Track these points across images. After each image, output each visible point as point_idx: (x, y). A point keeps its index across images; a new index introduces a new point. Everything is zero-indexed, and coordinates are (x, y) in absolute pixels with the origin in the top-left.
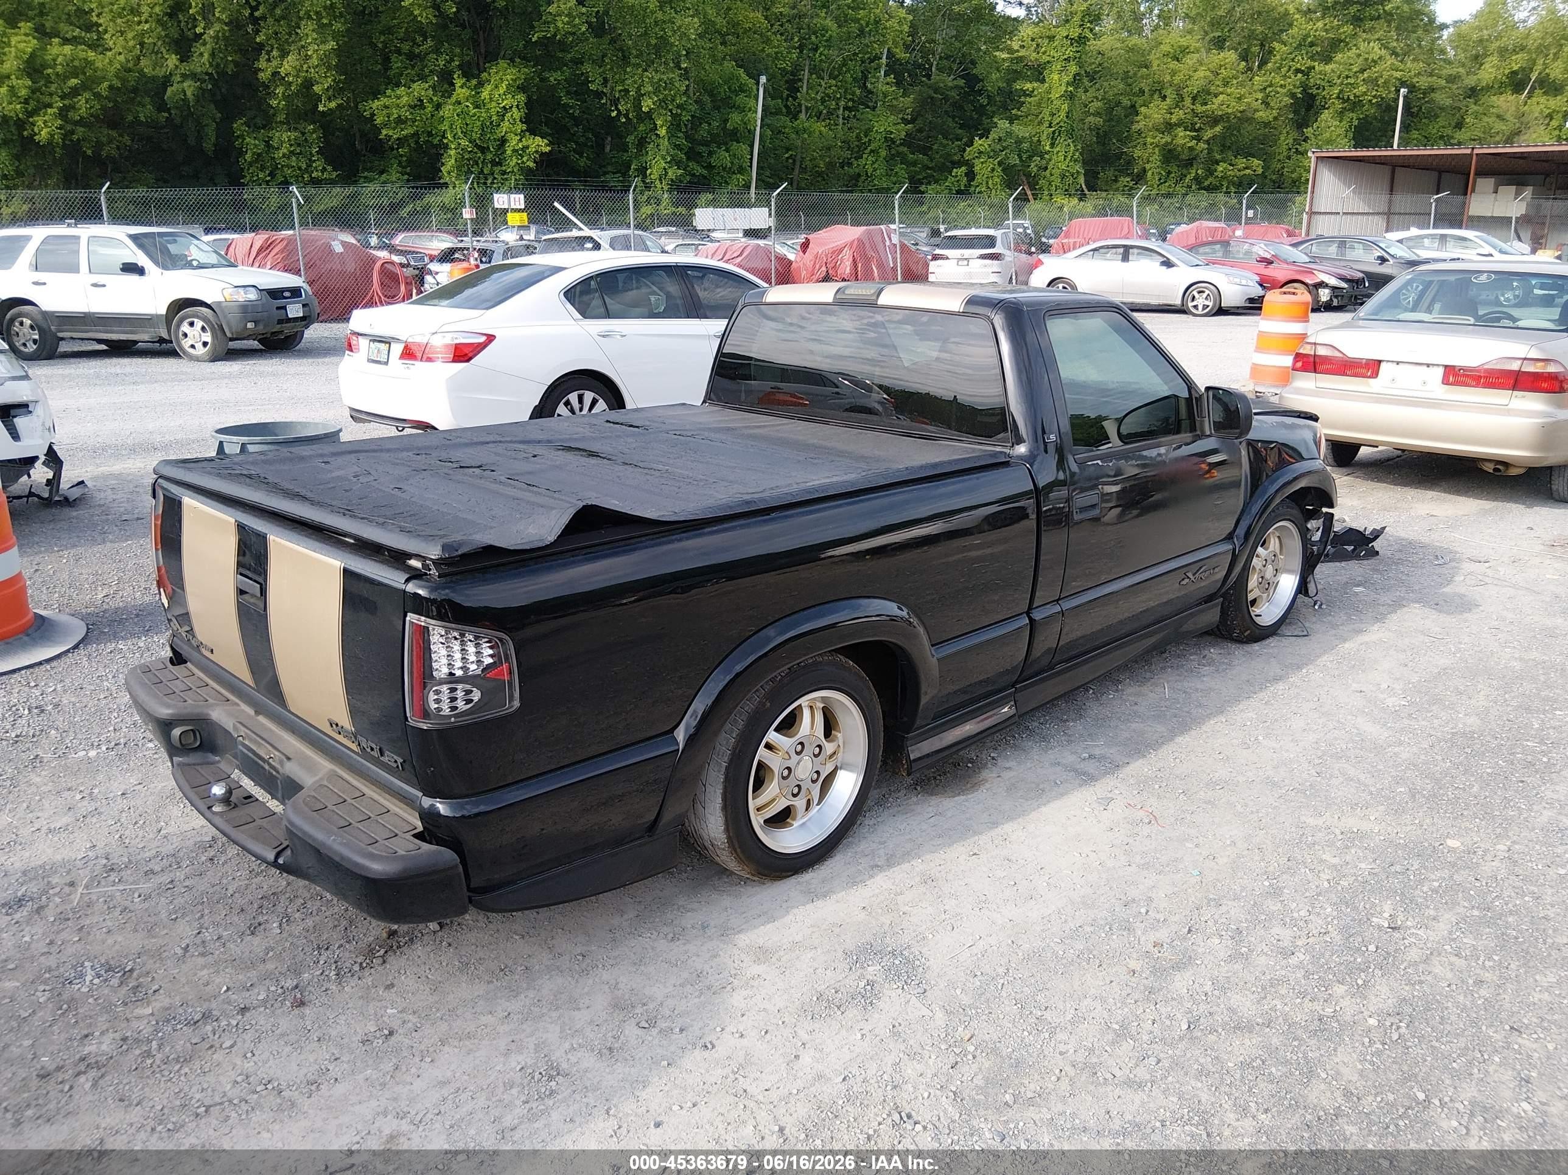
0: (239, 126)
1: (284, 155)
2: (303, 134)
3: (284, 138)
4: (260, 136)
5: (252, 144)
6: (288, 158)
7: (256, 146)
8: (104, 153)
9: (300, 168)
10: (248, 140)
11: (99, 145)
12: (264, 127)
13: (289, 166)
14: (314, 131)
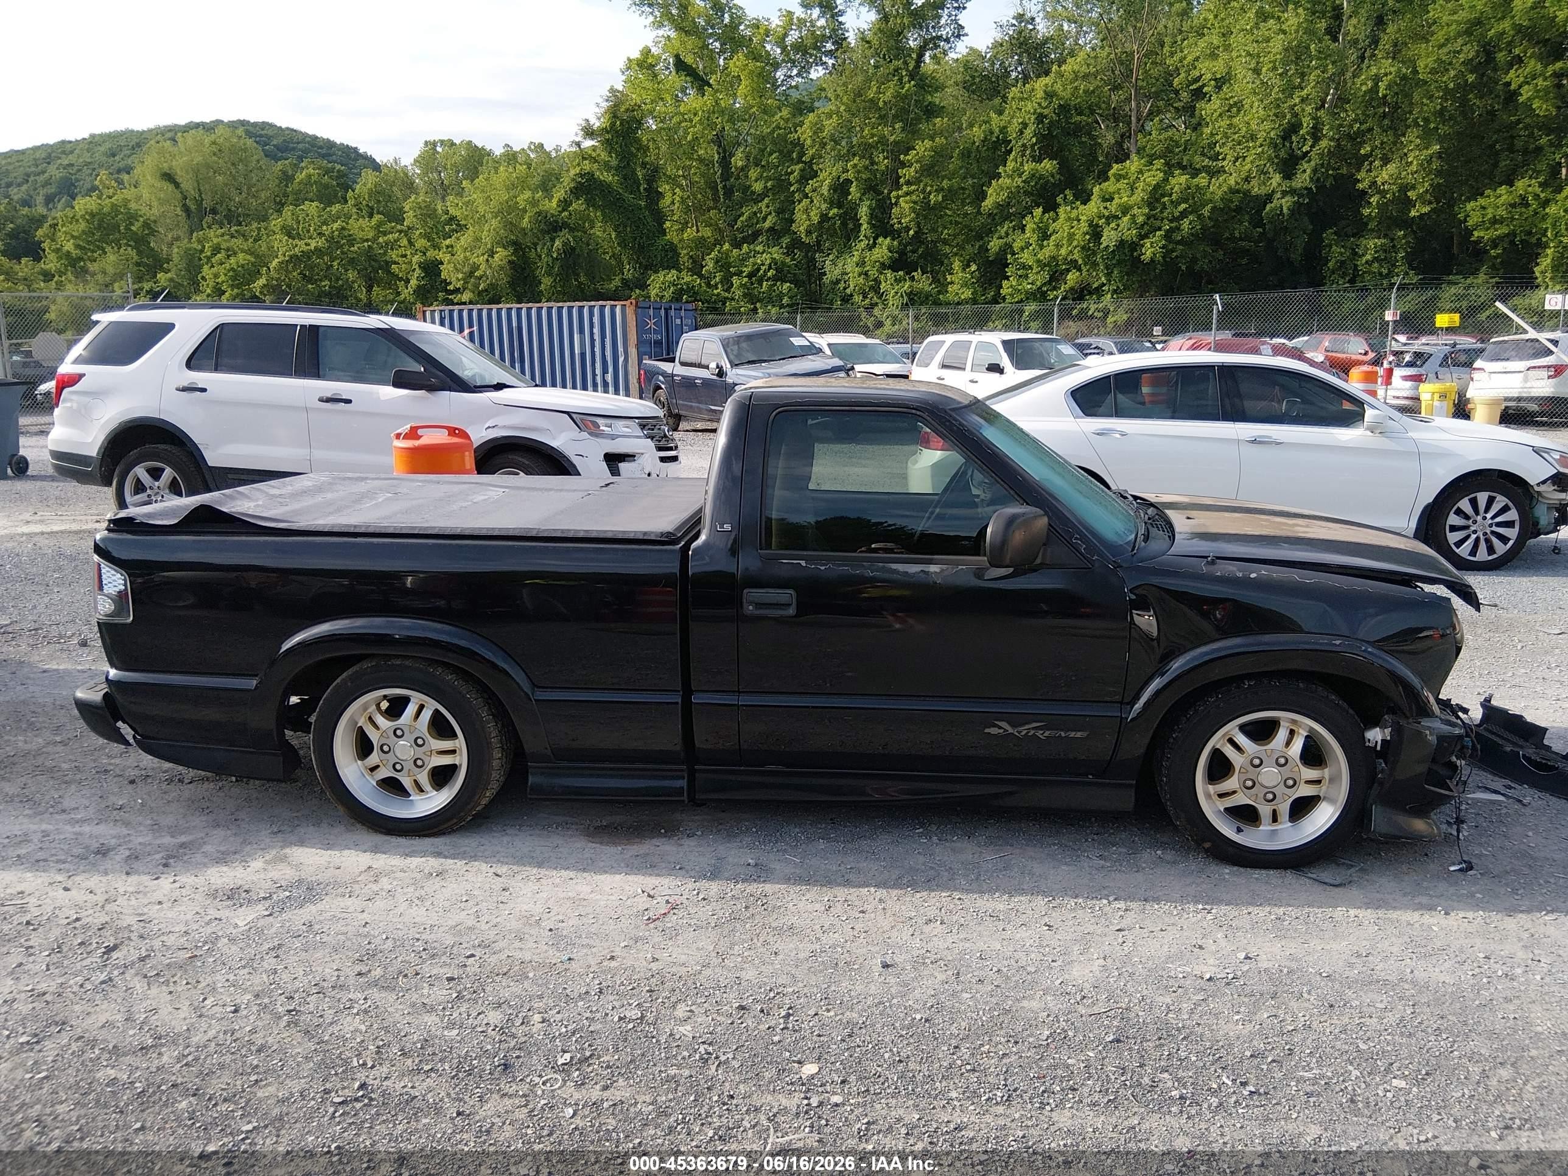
0: (1329, 235)
1: (1367, 262)
2: (1392, 240)
3: (1371, 245)
4: (1348, 244)
5: (1337, 253)
6: (1370, 265)
7: (1341, 254)
8: (1197, 268)
9: (1381, 274)
10: (1334, 248)
11: (1194, 260)
12: (1354, 236)
13: (1369, 272)
14: (1405, 236)
